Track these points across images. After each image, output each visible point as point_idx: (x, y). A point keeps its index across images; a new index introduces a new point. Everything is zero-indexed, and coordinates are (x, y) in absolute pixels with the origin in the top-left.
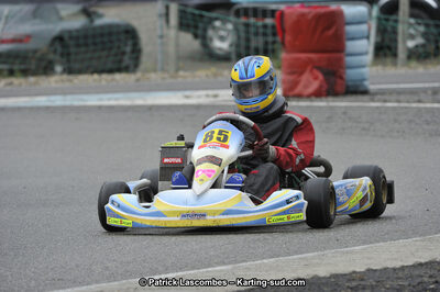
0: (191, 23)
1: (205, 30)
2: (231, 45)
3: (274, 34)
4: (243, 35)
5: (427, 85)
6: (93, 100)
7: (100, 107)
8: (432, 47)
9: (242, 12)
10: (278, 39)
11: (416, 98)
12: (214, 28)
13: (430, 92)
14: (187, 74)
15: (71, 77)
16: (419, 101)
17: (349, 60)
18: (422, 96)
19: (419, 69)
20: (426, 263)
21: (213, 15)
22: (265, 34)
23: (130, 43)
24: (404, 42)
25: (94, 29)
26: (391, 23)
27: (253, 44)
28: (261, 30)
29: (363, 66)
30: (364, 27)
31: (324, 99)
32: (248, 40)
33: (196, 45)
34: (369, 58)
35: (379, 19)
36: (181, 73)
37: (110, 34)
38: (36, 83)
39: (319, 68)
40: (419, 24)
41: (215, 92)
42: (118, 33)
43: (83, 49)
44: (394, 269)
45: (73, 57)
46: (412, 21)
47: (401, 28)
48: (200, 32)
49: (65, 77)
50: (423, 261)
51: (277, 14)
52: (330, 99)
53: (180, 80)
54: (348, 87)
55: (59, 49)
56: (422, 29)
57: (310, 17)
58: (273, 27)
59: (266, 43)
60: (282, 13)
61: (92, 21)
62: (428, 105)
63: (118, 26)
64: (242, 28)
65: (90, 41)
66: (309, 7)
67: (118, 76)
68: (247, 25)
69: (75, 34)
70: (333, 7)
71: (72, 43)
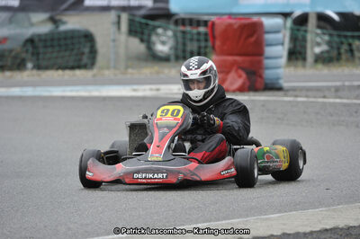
0: (139, 29)
1: (149, 36)
2: (171, 49)
3: (206, 40)
4: (180, 40)
5: (330, 84)
6: (57, 92)
7: (63, 98)
8: (334, 53)
9: (180, 22)
10: (210, 44)
11: (322, 94)
12: (157, 34)
13: (333, 90)
14: (134, 71)
15: (40, 72)
16: (324, 97)
17: (267, 62)
18: (327, 93)
19: (324, 71)
20: (331, 229)
21: (157, 23)
22: (198, 40)
23: (89, 44)
24: (312, 48)
25: (60, 33)
26: (302, 33)
27: (189, 48)
28: (195, 37)
29: (278, 67)
30: (280, 36)
31: (246, 93)
32: (184, 44)
33: (142, 48)
34: (284, 60)
35: (292, 30)
36: (130, 70)
37: (72, 38)
38: (11, 77)
39: (243, 69)
40: (324, 34)
41: (158, 86)
42: (79, 37)
43: (50, 50)
44: (305, 234)
45: (41, 56)
46: (319, 31)
47: (309, 37)
48: (145, 37)
49: (35, 72)
50: (328, 227)
51: (209, 24)
52: (251, 93)
53: (129, 76)
54: (266, 84)
55: (30, 49)
56: (327, 38)
57: (236, 26)
58: (206, 34)
59: (200, 47)
60: (213, 24)
61: (57, 27)
62: (332, 100)
63: (78, 31)
64: (179, 35)
65: (55, 43)
66: (235, 19)
67: (78, 72)
68: (184, 32)
69: (43, 38)
70: (255, 19)
71: (41, 44)
